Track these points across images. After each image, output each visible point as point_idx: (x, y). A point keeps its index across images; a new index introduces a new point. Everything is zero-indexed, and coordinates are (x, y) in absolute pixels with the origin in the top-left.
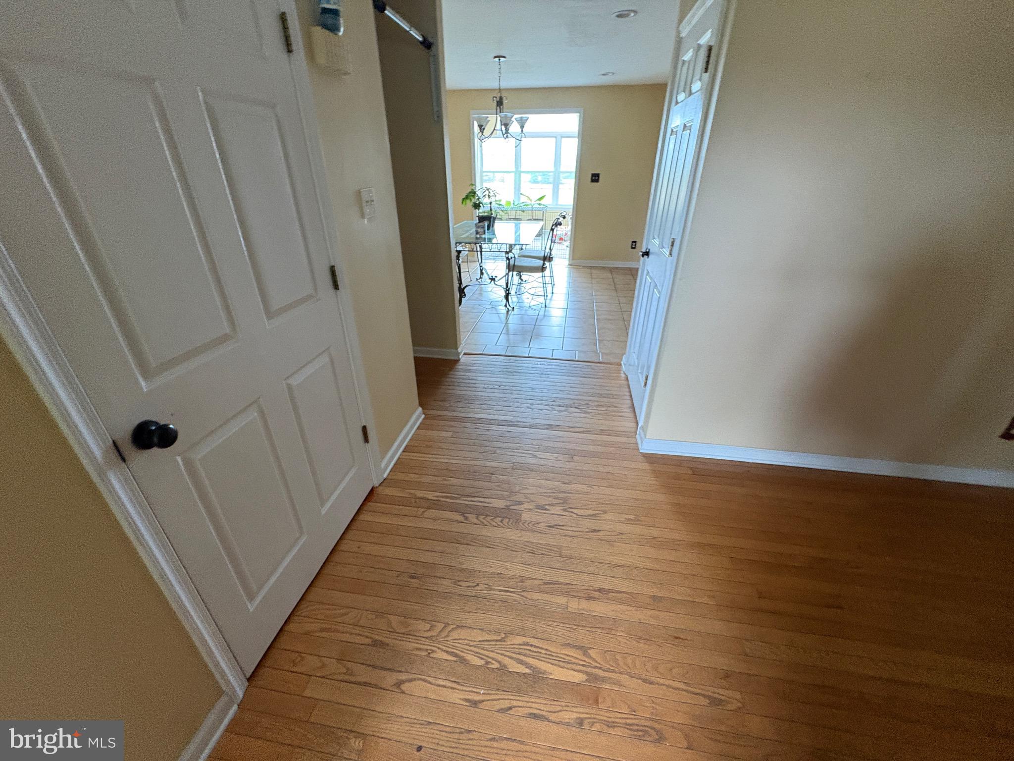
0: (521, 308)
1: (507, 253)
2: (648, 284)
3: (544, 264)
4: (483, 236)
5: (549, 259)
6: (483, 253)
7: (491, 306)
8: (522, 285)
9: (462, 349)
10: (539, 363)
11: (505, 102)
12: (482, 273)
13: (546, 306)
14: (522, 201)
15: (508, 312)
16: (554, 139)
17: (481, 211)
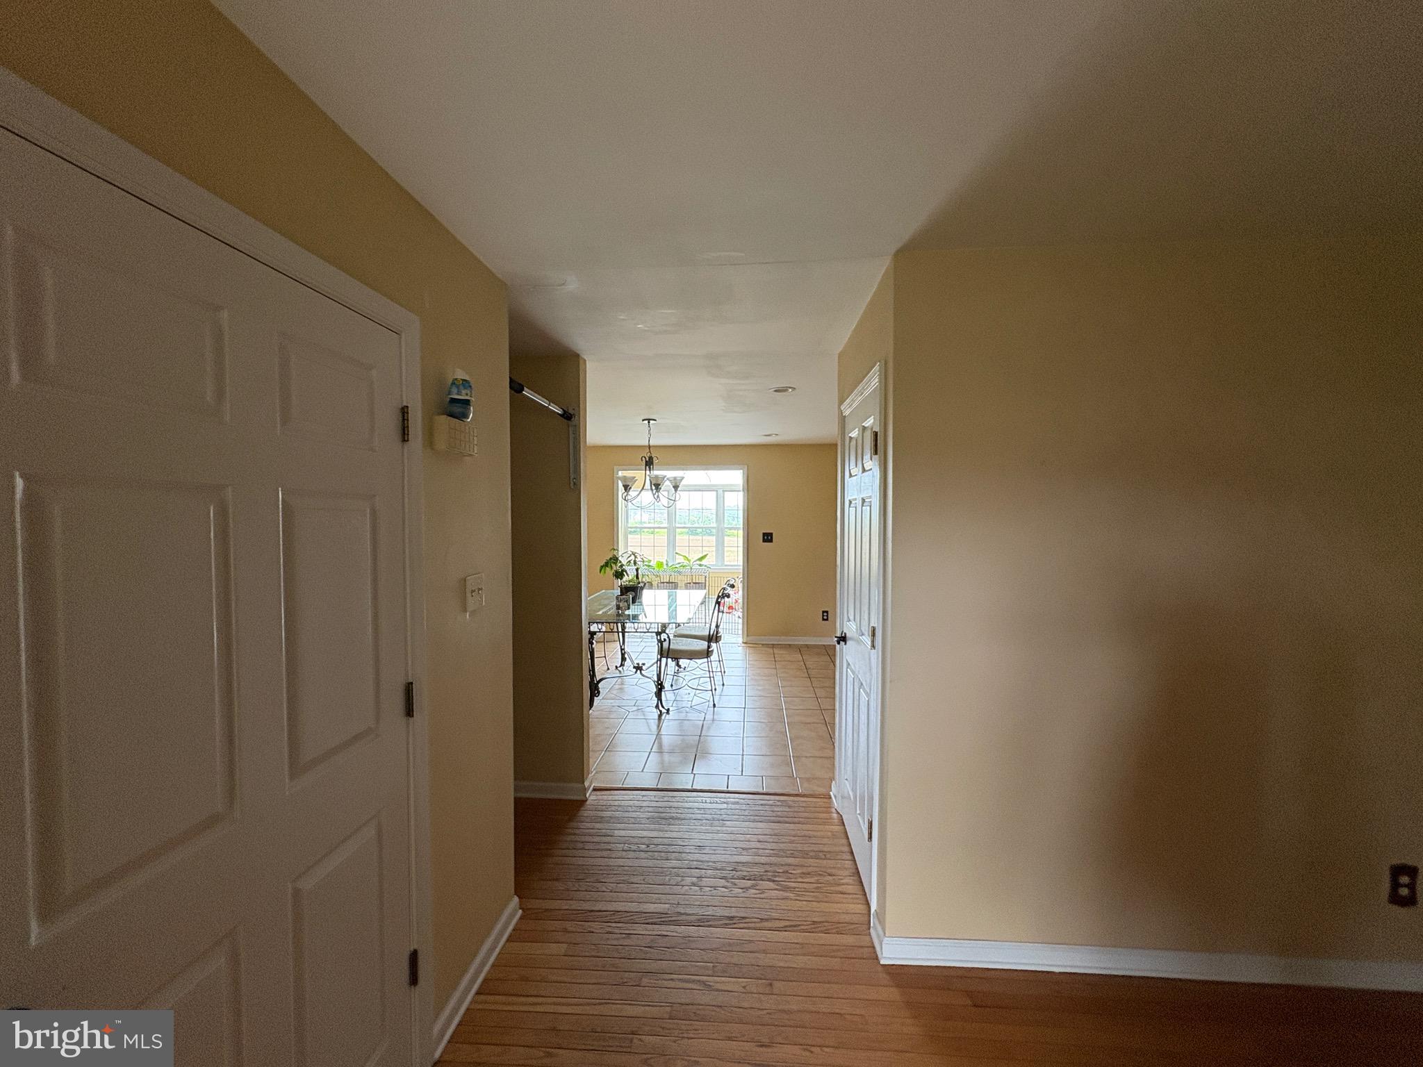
0: (678, 710)
1: (658, 634)
2: (850, 680)
3: (709, 647)
4: (627, 612)
5: (716, 639)
6: (626, 634)
7: (635, 708)
8: (680, 674)
9: (592, 781)
10: (708, 800)
11: (655, 461)
12: (623, 659)
13: (714, 705)
14: (677, 562)
15: (660, 716)
16: (715, 493)
17: (624, 579)
